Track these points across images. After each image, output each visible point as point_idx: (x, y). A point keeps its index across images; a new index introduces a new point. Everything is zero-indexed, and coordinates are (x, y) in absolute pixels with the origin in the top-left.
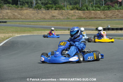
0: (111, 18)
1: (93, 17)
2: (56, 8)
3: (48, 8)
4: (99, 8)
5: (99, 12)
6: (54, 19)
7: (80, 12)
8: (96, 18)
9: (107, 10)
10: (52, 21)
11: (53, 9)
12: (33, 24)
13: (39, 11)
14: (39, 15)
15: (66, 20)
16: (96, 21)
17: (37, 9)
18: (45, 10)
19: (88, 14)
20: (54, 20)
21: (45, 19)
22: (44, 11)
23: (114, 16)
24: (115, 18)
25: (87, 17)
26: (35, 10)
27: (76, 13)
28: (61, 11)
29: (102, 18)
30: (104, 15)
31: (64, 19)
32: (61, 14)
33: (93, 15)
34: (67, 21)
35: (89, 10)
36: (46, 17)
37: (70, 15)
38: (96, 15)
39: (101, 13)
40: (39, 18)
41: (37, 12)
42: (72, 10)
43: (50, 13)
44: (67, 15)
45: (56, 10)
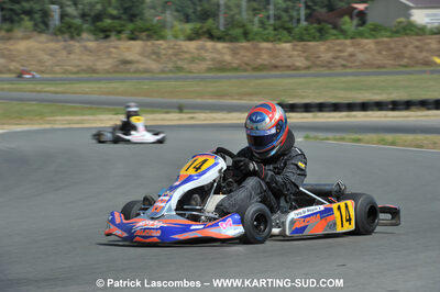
0: (329, 68)
1: (266, 63)
2: (137, 33)
3: (105, 34)
4: (289, 30)
5: (287, 46)
6: (128, 71)
7: (220, 45)
8: (276, 67)
9: (314, 39)
10: (122, 80)
11: (123, 36)
12: (53, 89)
13: (72, 43)
14: (72, 56)
15: (171, 75)
16: (276, 77)
17: (67, 36)
18: (96, 40)
19: (248, 54)
20: (129, 75)
21: (94, 71)
22: (92, 44)
23: (340, 60)
24: (344, 66)
25: (247, 65)
26: (58, 41)
27: (206, 50)
28: (153, 44)
29: (297, 69)
30: (307, 58)
31: (163, 72)
32: (154, 53)
33: (265, 56)
34: (177, 79)
35: (253, 39)
36: (100, 65)
37: (186, 56)
38: (275, 57)
39: (294, 50)
40: (75, 70)
41: (65, 48)
42: (190, 39)
43: (113, 50)
44: (174, 59)
45: (133, 38)
